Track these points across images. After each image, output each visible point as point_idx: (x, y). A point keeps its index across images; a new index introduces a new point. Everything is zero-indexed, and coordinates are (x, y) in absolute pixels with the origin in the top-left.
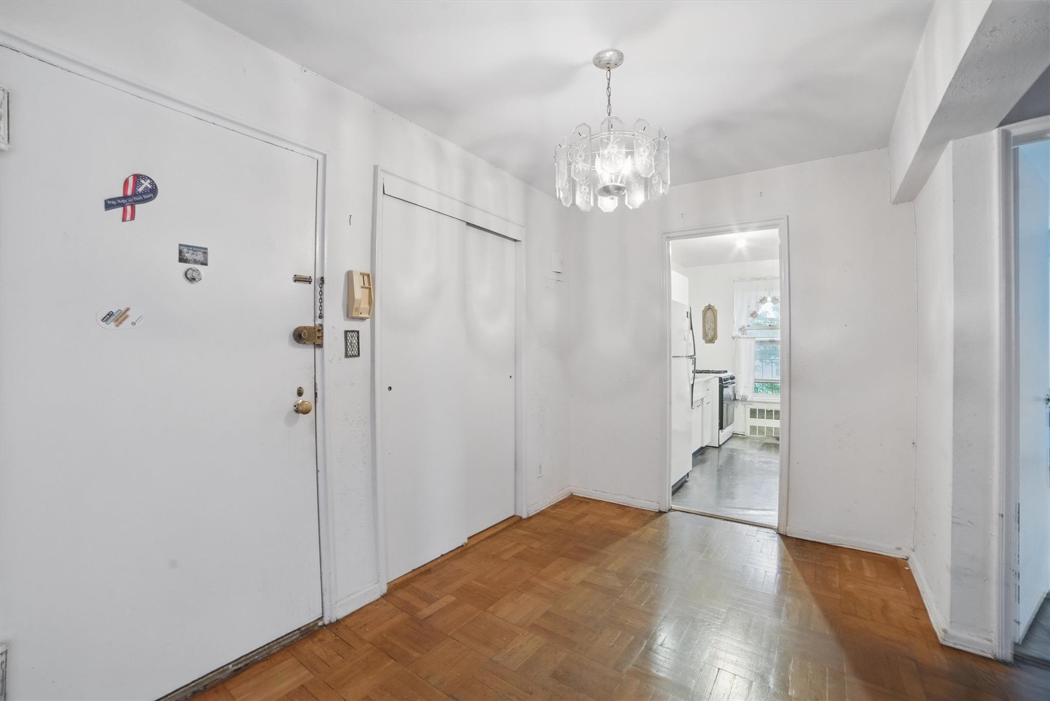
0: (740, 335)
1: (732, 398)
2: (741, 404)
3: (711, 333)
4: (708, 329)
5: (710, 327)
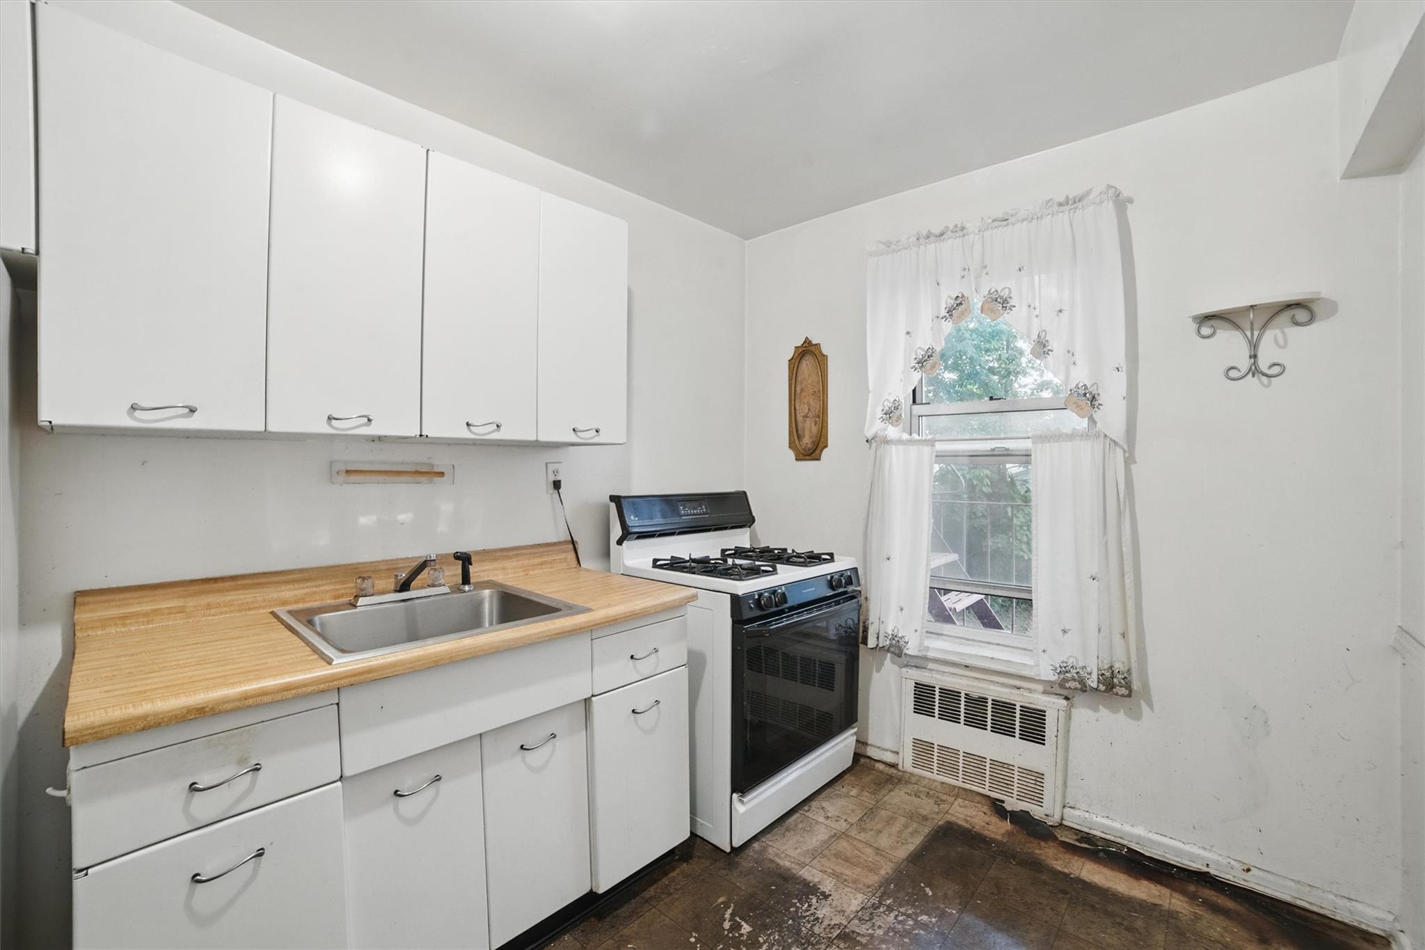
0: (888, 432)
2: (893, 662)
3: (811, 427)
4: (804, 417)
5: (809, 409)
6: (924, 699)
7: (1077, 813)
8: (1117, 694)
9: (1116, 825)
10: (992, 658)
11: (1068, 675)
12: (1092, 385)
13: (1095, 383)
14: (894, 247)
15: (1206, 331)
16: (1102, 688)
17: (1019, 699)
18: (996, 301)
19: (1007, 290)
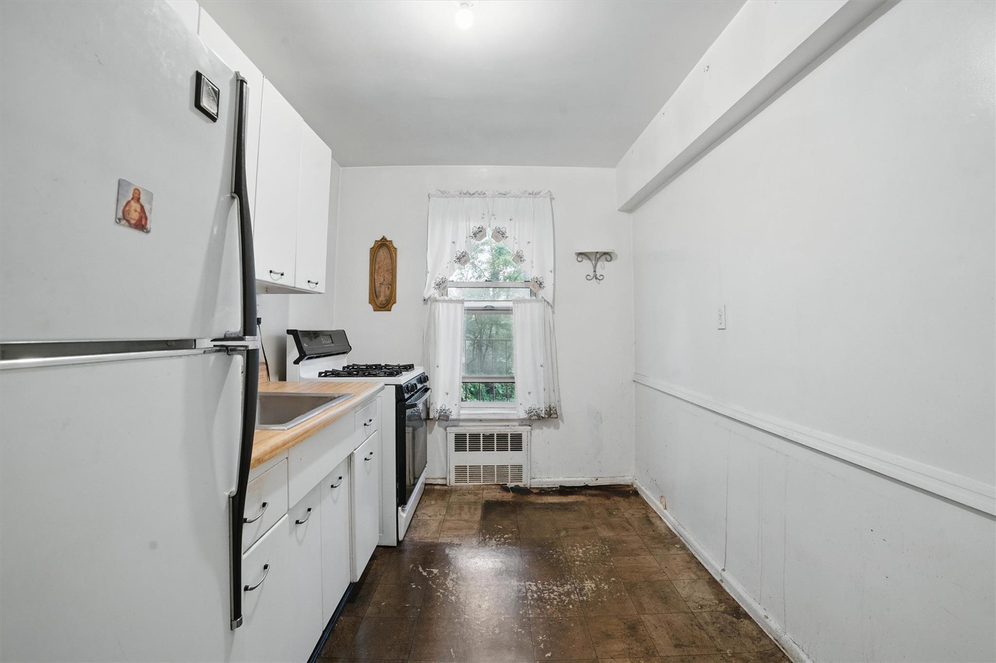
0: (437, 296)
1: (423, 416)
2: (439, 426)
3: (385, 291)
4: (380, 284)
5: (384, 280)
6: (460, 443)
7: (536, 480)
8: (553, 418)
9: (552, 480)
10: (494, 413)
11: (532, 413)
12: (540, 278)
13: (542, 277)
14: (446, 195)
15: (580, 259)
16: (546, 416)
17: (509, 430)
18: (499, 233)
19: (504, 229)
